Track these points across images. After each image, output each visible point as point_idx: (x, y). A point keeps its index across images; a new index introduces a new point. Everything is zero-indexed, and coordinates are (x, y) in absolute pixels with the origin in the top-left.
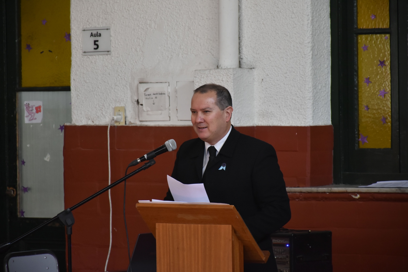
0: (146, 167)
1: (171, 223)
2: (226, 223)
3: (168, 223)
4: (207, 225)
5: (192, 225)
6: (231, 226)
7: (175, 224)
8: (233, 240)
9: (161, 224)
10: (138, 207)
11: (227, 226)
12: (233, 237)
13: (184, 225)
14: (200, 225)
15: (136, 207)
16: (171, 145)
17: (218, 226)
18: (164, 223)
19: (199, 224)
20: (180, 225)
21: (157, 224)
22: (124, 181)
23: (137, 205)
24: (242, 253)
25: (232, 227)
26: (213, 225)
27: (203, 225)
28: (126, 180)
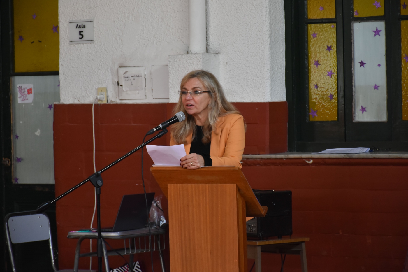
0: (161, 135)
1: (181, 184)
2: (231, 182)
3: (178, 183)
4: (214, 185)
5: (201, 185)
6: (235, 185)
7: (185, 185)
8: (237, 197)
9: (172, 185)
10: (152, 170)
11: (232, 185)
12: (237, 194)
13: (193, 185)
14: (207, 185)
15: (151, 170)
16: (181, 116)
17: (224, 185)
18: (175, 183)
19: (206, 183)
20: (189, 185)
21: (169, 185)
22: (142, 148)
23: (151, 169)
24: (245, 208)
25: (237, 186)
26: (219, 185)
27: (210, 185)
28: (143, 147)
